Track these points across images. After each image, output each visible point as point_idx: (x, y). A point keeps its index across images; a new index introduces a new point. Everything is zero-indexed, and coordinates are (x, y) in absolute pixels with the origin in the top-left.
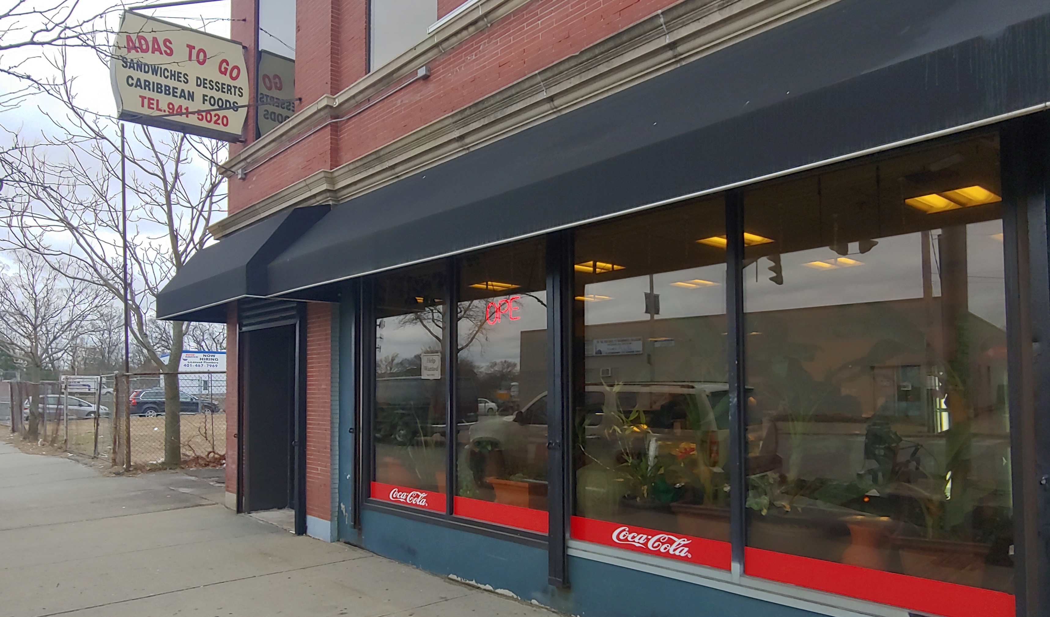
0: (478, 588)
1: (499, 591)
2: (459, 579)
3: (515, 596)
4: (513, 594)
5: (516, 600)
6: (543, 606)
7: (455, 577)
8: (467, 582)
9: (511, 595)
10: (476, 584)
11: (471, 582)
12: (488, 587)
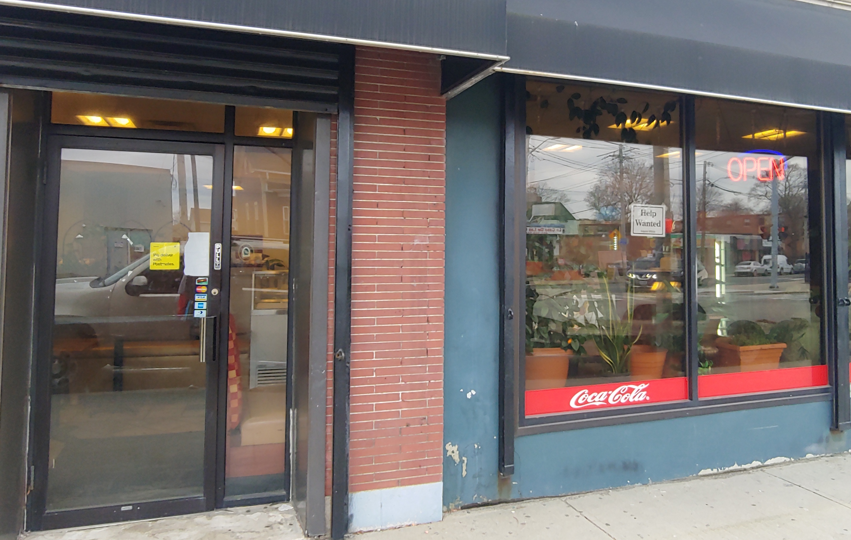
0: (745, 470)
1: (769, 462)
2: (715, 471)
3: (788, 459)
4: (786, 458)
5: (790, 462)
6: (818, 456)
7: (709, 471)
8: (727, 469)
9: (783, 461)
10: (739, 467)
11: (731, 468)
12: (756, 463)
